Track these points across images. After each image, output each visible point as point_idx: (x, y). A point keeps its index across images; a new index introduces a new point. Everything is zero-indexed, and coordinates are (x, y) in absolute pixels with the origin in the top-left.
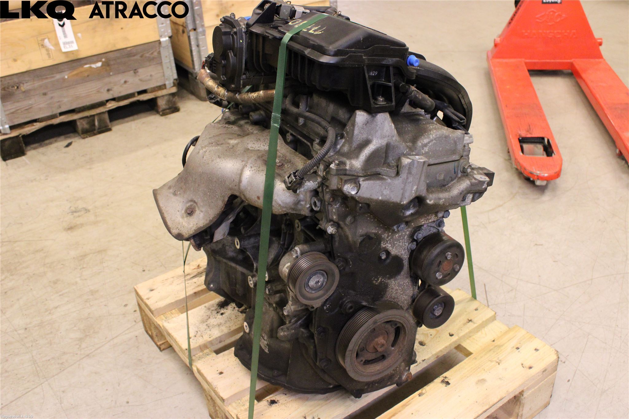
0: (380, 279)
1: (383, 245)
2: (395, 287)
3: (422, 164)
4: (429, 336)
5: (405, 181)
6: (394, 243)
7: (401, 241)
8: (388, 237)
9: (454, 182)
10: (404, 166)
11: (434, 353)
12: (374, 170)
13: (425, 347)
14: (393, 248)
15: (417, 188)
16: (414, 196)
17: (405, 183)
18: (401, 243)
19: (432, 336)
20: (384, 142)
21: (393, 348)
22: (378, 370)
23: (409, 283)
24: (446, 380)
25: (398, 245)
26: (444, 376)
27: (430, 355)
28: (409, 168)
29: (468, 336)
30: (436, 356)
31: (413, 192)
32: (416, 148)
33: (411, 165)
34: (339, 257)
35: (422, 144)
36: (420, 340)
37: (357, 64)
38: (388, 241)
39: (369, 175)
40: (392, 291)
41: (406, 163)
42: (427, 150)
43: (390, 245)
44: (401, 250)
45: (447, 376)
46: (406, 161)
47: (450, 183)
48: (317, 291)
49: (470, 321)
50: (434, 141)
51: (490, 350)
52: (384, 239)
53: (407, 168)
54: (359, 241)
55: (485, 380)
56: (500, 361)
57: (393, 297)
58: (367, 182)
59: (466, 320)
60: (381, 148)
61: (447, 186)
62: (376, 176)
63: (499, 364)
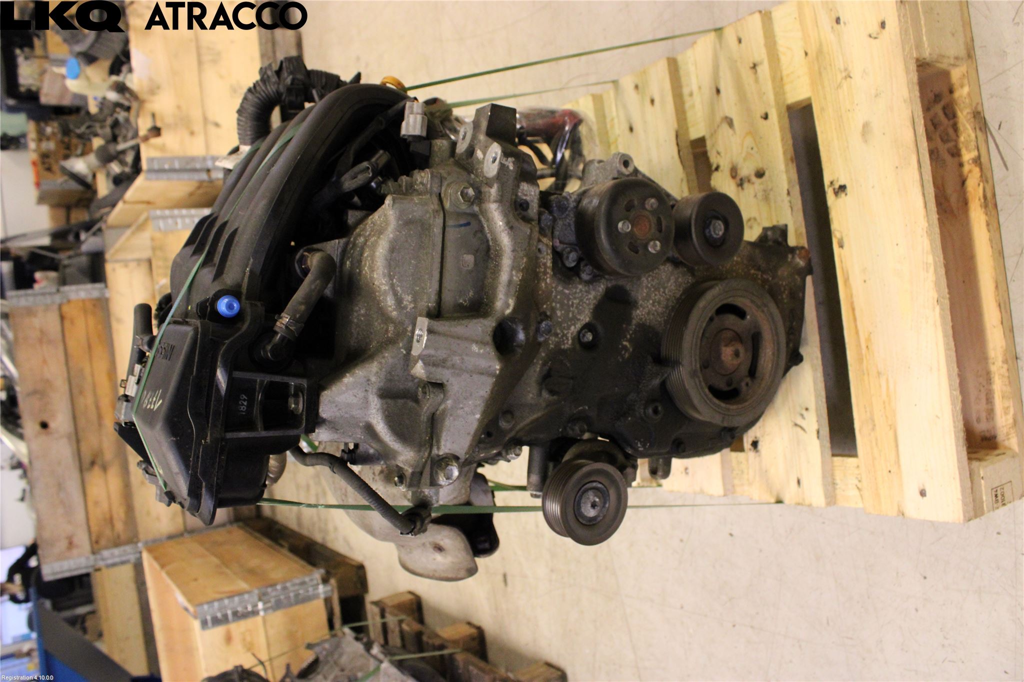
0: (625, 343)
1: (567, 343)
2: (648, 307)
3: (432, 337)
4: (752, 152)
5: (457, 372)
6: (571, 320)
7: (570, 303)
8: (556, 335)
9: (485, 226)
10: (428, 377)
11: (782, 167)
12: (423, 426)
13: (767, 174)
14: (579, 320)
15: (477, 342)
16: (490, 350)
17: (458, 370)
18: (575, 301)
19: (755, 149)
20: (375, 403)
21: (748, 317)
22: (773, 354)
23: (649, 276)
24: (837, 186)
25: (577, 308)
26: (829, 184)
27: (784, 177)
28: (434, 365)
29: (778, 81)
30: (790, 163)
31: (482, 351)
32: (402, 323)
33: (429, 362)
34: (565, 428)
35: (394, 310)
36: (753, 173)
37: (220, 457)
38: (563, 333)
39: (431, 438)
40: (653, 314)
41: (423, 371)
42: (409, 298)
43: (573, 328)
44: (587, 299)
45: (831, 179)
46: (419, 370)
47: (486, 236)
48: (608, 498)
49: (754, 66)
50: (395, 280)
51: (820, 73)
52: (558, 344)
53: (433, 369)
54: (547, 396)
55: (866, 123)
56: (846, 70)
57: (664, 310)
58: (442, 443)
59: (750, 73)
60: (386, 410)
61: (491, 244)
62: (434, 423)
63: (851, 77)
